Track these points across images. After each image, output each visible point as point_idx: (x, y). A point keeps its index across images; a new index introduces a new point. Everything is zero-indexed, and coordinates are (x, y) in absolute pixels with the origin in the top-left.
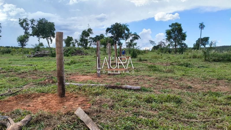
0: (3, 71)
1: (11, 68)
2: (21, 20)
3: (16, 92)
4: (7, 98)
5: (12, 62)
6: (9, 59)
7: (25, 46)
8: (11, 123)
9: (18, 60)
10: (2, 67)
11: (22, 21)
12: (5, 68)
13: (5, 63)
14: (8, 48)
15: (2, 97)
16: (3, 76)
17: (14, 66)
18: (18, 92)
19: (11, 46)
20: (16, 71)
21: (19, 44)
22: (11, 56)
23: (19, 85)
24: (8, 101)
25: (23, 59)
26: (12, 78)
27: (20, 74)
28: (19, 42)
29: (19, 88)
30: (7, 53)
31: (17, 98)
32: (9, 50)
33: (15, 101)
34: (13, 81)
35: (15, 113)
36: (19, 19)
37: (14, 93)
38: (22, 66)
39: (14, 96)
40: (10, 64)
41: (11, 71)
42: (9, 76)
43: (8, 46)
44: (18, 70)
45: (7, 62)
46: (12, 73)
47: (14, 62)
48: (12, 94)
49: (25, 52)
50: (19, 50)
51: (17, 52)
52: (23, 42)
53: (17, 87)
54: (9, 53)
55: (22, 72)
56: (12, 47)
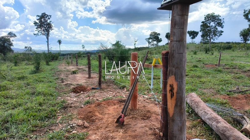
0: (227, 67)
1: (235, 65)
2: (246, 11)
3: (245, 91)
4: (236, 95)
5: (235, 58)
6: (231, 55)
7: (249, 40)
8: (247, 122)
9: (241, 57)
10: (226, 63)
11: (248, 12)
12: (228, 64)
13: (227, 59)
14: (228, 44)
15: (230, 93)
16: (228, 72)
17: (238, 62)
18: (247, 91)
19: (231, 42)
20: (241, 69)
21: (241, 38)
22: (233, 52)
23: (246, 83)
24: (237, 99)
25: (246, 55)
26: (238, 75)
27: (245, 72)
28: (242, 37)
29: (246, 86)
30: (228, 49)
31: (247, 98)
32: (230, 45)
33: (244, 100)
34: (239, 78)
35: (248, 113)
36: (244, 10)
37: (243, 92)
38: (247, 63)
39: (243, 94)
40: (233, 60)
41: (235, 68)
42: (234, 73)
43: (229, 42)
44: (242, 67)
45: (230, 58)
46: (236, 70)
47: (237, 58)
48: (240, 92)
49: (248, 48)
50: (241, 46)
51: (239, 48)
52: (247, 36)
53: (244, 86)
54: (230, 49)
55: (248, 70)
56: (233, 43)
